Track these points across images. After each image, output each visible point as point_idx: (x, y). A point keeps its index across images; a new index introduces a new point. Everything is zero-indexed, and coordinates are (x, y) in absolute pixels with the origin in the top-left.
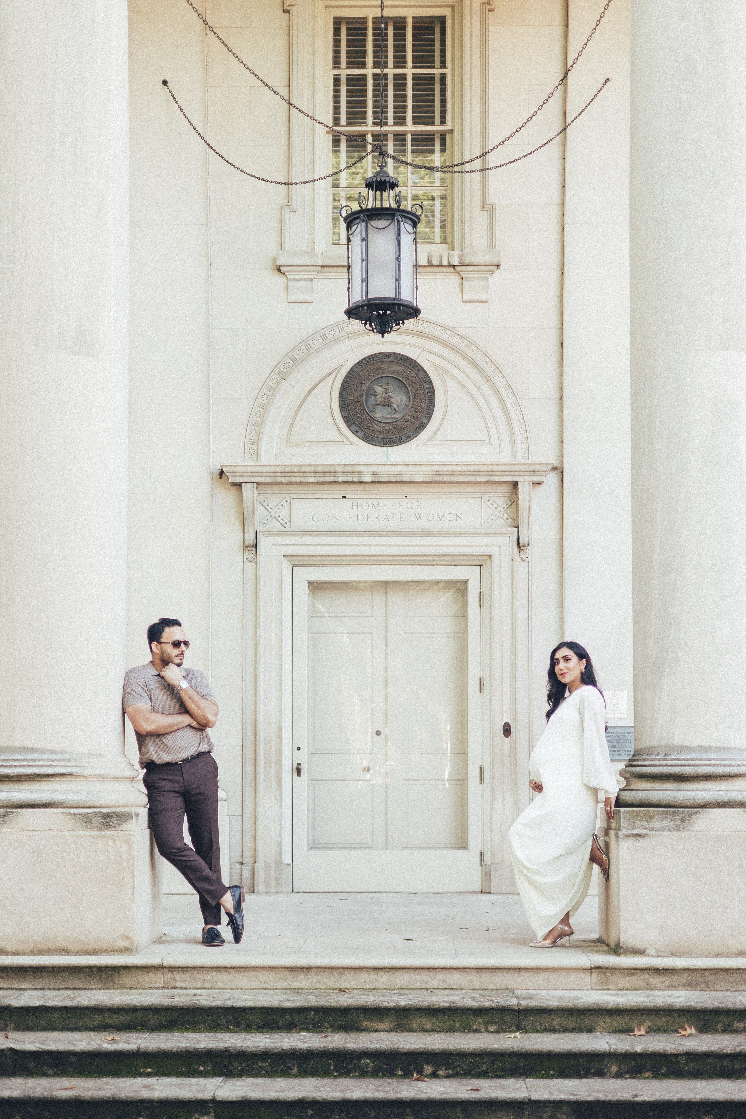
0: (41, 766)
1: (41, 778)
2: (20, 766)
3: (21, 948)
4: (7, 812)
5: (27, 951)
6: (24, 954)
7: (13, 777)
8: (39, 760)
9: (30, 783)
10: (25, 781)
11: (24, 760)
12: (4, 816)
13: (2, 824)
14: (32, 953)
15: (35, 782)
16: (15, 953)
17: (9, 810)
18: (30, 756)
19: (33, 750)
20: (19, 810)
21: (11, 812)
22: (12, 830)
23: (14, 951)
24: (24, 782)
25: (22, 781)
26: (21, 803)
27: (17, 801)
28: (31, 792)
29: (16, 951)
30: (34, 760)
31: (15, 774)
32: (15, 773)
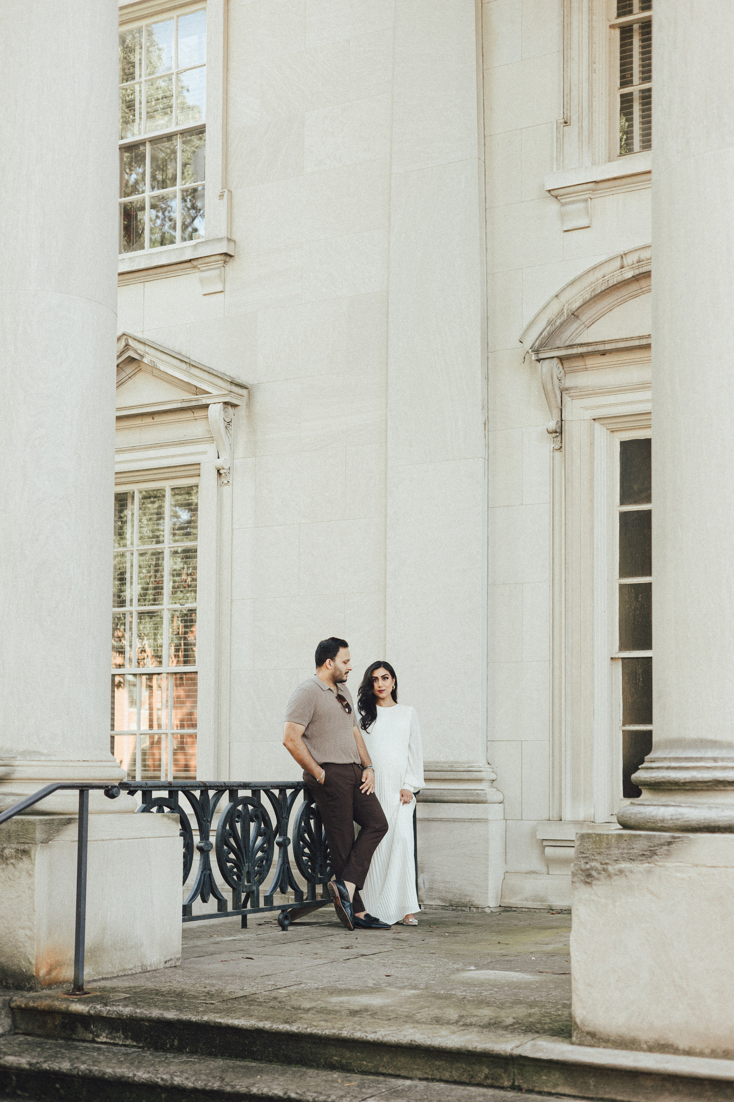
0: (725, 768)
1: (725, 786)
2: (694, 768)
3: (698, 1046)
4: (674, 838)
5: (707, 1051)
6: (701, 1054)
7: (685, 784)
8: (723, 759)
9: (709, 793)
10: (702, 790)
11: (701, 759)
12: (669, 843)
13: (667, 855)
14: (714, 1054)
15: (716, 793)
16: (689, 1053)
17: (677, 835)
18: (710, 754)
19: (714, 744)
20: (691, 835)
21: (678, 838)
22: (681, 864)
23: (687, 1049)
24: (699, 793)
25: (698, 790)
26: (694, 823)
27: (688, 821)
28: (710, 808)
29: (690, 1048)
30: (715, 759)
31: (687, 780)
32: (686, 778)
